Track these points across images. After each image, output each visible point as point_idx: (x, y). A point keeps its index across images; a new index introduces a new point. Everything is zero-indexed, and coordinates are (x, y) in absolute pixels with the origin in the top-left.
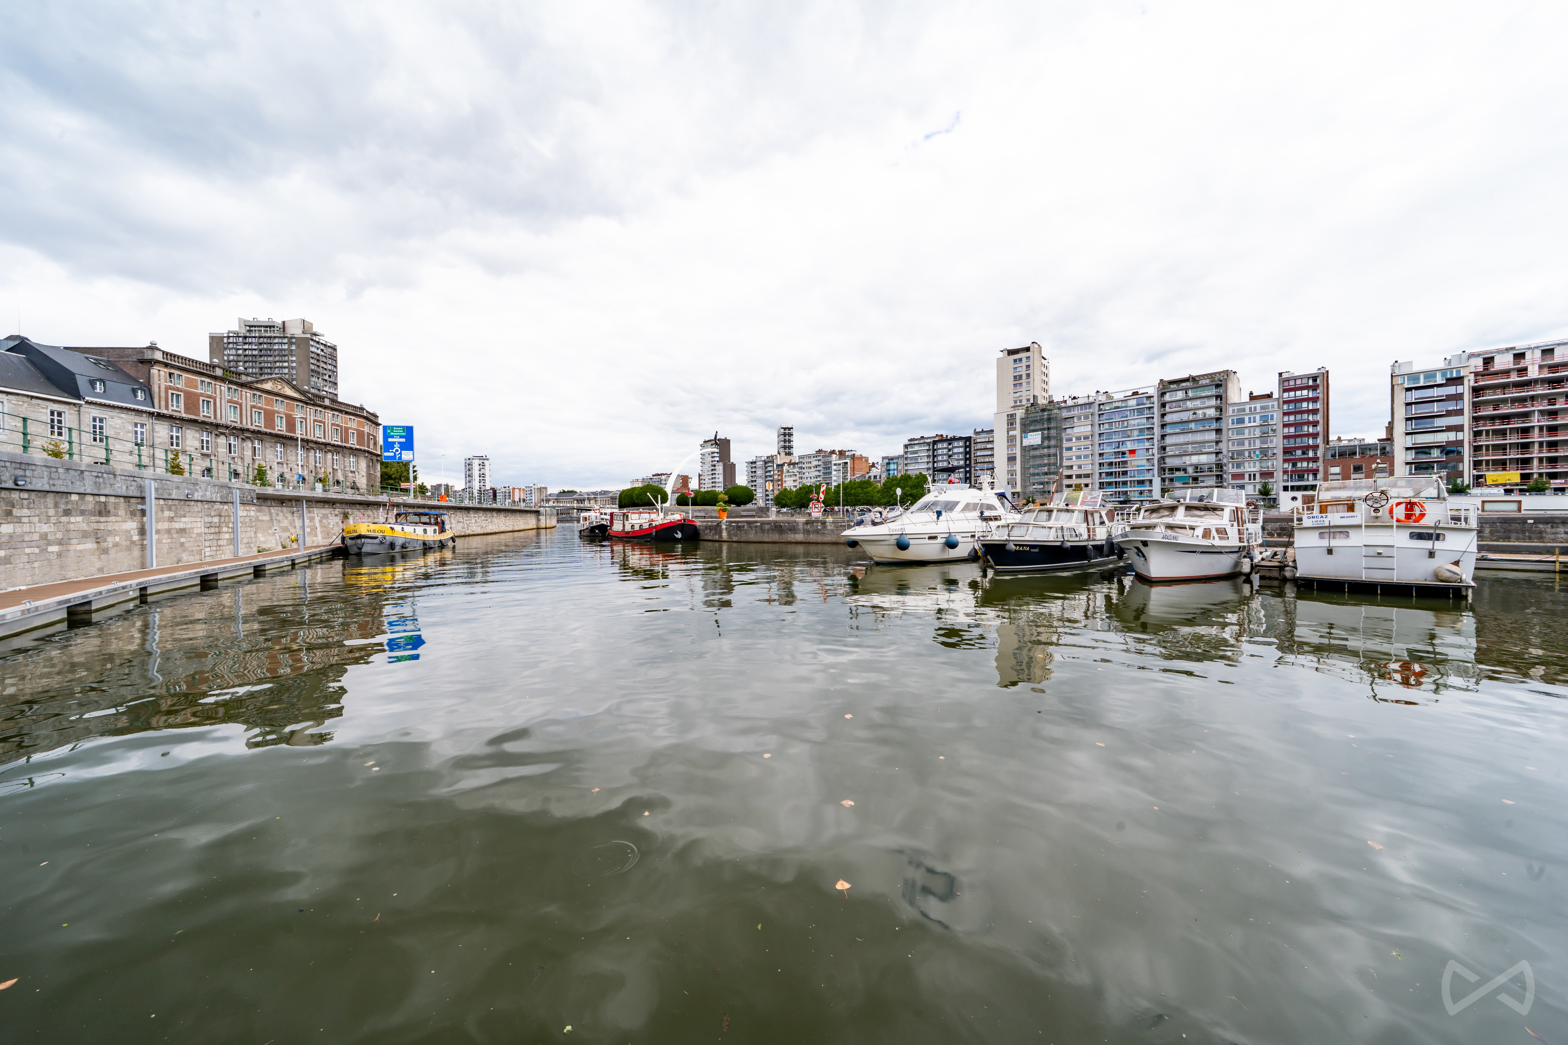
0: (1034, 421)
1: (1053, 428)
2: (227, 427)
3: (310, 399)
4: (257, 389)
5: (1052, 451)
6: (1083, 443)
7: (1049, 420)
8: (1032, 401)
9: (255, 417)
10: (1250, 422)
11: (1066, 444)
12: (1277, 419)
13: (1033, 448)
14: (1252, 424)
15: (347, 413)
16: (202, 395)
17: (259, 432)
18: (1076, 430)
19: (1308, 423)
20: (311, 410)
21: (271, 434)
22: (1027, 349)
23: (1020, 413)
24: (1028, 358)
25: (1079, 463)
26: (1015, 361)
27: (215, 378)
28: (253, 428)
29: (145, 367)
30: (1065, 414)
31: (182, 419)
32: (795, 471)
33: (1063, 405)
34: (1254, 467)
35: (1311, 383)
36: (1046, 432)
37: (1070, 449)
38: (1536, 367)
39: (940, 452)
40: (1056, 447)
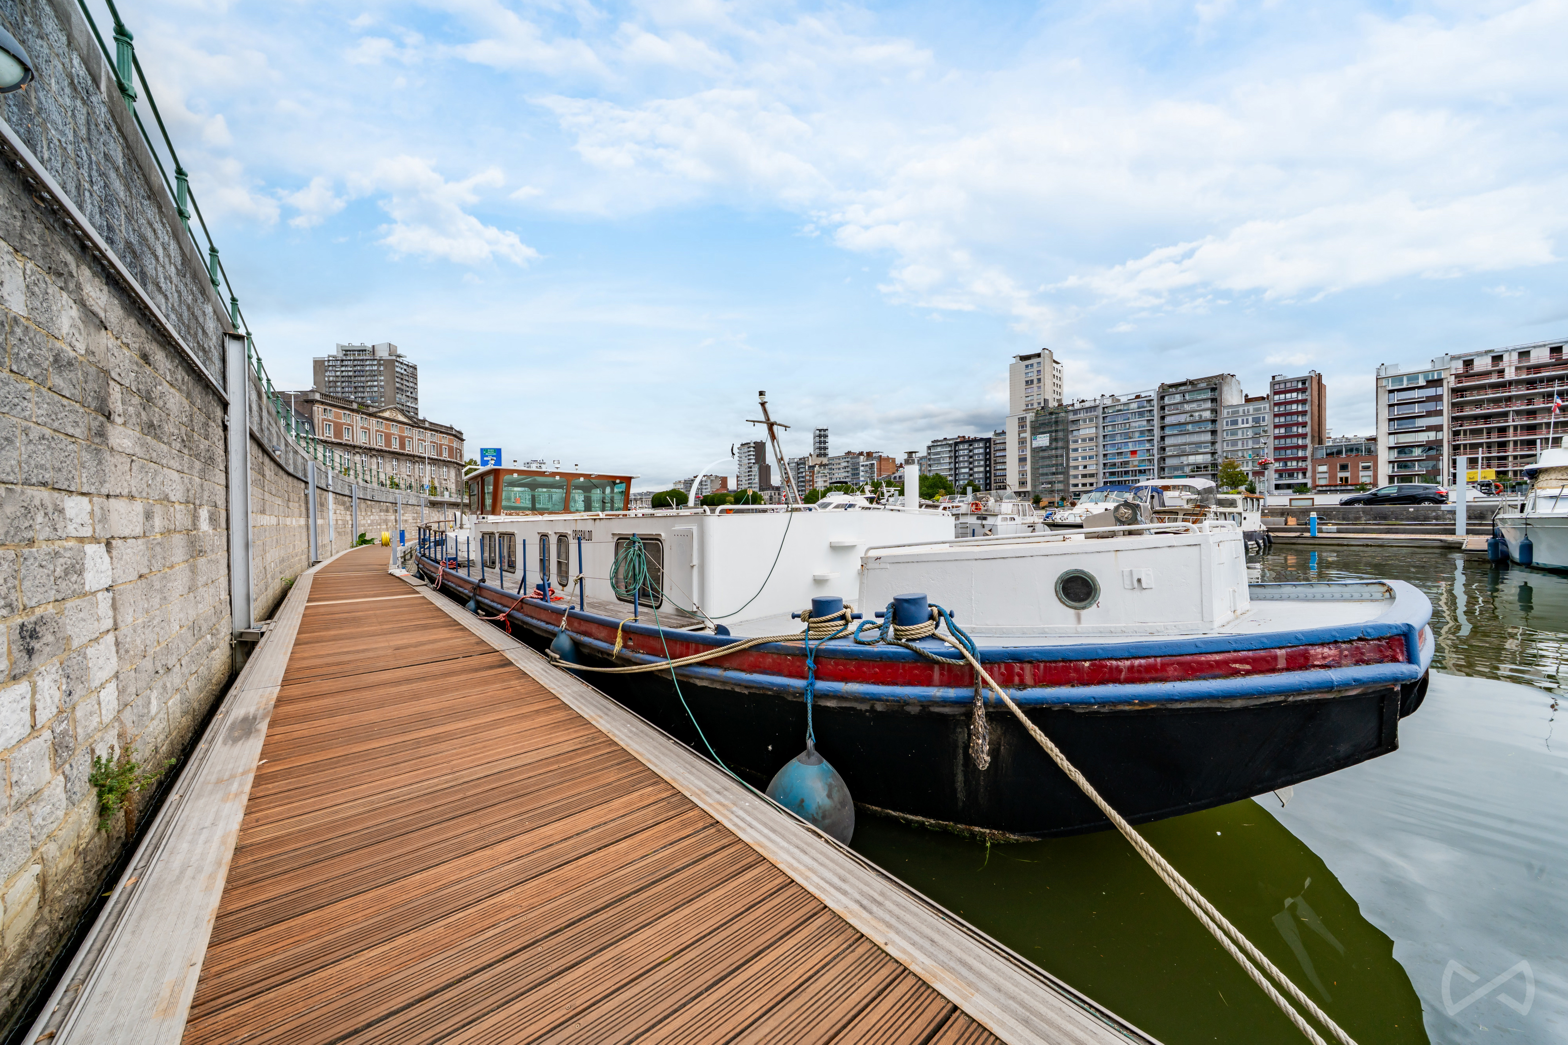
0: (1043, 424)
1: (1061, 430)
2: (361, 448)
3: (415, 423)
4: (380, 417)
5: (1059, 452)
6: (1088, 444)
7: (1056, 422)
8: (1042, 405)
9: (379, 438)
10: (1243, 423)
11: (1072, 446)
12: (1268, 420)
13: (1042, 449)
14: (1245, 425)
15: (441, 432)
16: (344, 424)
17: (381, 451)
18: (1081, 432)
19: (1298, 424)
20: (415, 431)
21: (389, 452)
22: (1039, 355)
23: (1030, 416)
24: (1039, 363)
25: (1085, 463)
26: (1027, 366)
27: (353, 410)
28: (377, 447)
29: (309, 405)
30: (1071, 417)
31: (332, 443)
32: (826, 472)
33: (1070, 408)
34: (1247, 466)
35: (1300, 386)
36: (1054, 434)
37: (1076, 450)
38: (1513, 369)
39: (961, 453)
40: (1062, 448)
